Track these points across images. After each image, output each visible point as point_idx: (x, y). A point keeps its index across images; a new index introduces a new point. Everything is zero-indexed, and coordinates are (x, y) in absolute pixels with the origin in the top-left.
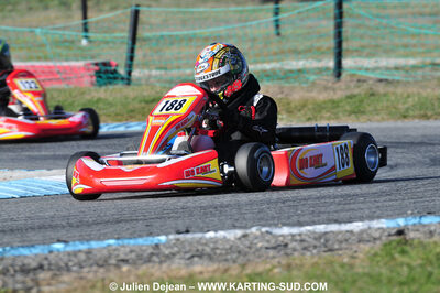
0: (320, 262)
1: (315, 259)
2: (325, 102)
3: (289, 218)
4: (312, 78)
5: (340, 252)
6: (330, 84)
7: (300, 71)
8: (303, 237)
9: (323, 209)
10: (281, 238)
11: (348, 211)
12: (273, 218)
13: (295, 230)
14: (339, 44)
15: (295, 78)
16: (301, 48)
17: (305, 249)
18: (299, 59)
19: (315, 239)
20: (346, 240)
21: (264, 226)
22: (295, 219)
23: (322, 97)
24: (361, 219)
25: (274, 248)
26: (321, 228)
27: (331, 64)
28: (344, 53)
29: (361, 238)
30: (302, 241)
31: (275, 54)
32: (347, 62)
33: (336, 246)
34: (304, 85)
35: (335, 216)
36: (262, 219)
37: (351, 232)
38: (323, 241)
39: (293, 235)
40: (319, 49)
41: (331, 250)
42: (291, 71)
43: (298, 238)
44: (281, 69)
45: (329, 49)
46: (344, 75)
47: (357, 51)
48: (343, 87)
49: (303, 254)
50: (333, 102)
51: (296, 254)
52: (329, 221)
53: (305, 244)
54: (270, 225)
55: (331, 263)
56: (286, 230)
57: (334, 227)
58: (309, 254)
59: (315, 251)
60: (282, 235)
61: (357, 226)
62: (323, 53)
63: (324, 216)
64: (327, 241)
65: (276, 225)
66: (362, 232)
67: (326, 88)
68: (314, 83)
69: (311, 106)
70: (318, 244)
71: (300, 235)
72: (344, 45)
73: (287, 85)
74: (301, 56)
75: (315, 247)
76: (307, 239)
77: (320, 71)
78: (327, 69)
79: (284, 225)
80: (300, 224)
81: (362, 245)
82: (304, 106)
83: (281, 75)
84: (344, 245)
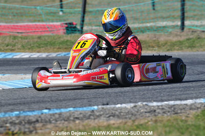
0: (171, 119)
1: (169, 118)
2: (176, 42)
3: (157, 98)
4: (170, 30)
5: (181, 114)
6: (178, 33)
7: (164, 27)
8: (163, 107)
9: (174, 93)
10: (152, 108)
11: (185, 94)
12: (149, 98)
13: (159, 104)
14: (183, 14)
15: (162, 30)
16: (165, 16)
17: (164, 113)
18: (164, 21)
19: (169, 108)
20: (184, 109)
21: (144, 101)
22: (160, 98)
23: (175, 39)
24: (192, 98)
25: (149, 112)
26: (172, 103)
27: (179, 23)
28: (185, 18)
29: (191, 108)
30: (163, 109)
31: (153, 19)
32: (187, 23)
33: (179, 112)
34: (166, 34)
35: (179, 97)
36: (144, 98)
37: (186, 105)
38: (172, 109)
39: (158, 106)
40: (173, 16)
41: (176, 113)
42: (160, 27)
43: (161, 107)
44: (155, 26)
45: (178, 16)
46: (185, 29)
47: (192, 17)
48: (185, 35)
49: (163, 115)
50: (180, 42)
51: (160, 115)
52: (176, 99)
53: (164, 110)
54: (147, 101)
55: (176, 120)
56: (155, 104)
57: (178, 102)
58: (166, 115)
59: (169, 114)
60: (153, 106)
61: (189, 102)
62: (175, 18)
63: (174, 97)
64: (175, 109)
65: (150, 101)
66: (192, 104)
67: (177, 35)
68: (171, 33)
69: (169, 44)
70: (170, 110)
71: (162, 106)
72: (186, 15)
73: (157, 34)
74: (165, 20)
75: (169, 112)
76: (165, 108)
77: (174, 27)
78: (177, 26)
79: (154, 101)
80: (162, 101)
81: (191, 111)
82: (166, 44)
83: (155, 29)
84: (183, 111)
